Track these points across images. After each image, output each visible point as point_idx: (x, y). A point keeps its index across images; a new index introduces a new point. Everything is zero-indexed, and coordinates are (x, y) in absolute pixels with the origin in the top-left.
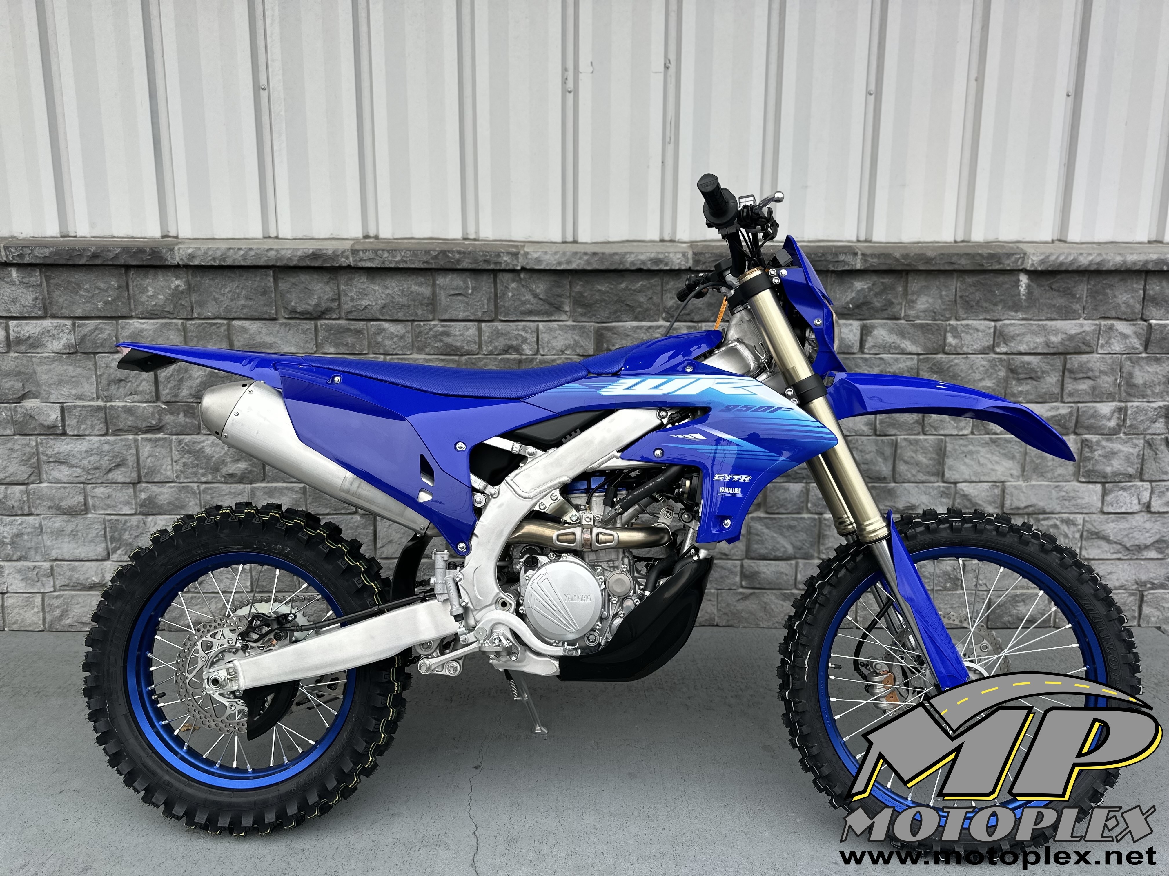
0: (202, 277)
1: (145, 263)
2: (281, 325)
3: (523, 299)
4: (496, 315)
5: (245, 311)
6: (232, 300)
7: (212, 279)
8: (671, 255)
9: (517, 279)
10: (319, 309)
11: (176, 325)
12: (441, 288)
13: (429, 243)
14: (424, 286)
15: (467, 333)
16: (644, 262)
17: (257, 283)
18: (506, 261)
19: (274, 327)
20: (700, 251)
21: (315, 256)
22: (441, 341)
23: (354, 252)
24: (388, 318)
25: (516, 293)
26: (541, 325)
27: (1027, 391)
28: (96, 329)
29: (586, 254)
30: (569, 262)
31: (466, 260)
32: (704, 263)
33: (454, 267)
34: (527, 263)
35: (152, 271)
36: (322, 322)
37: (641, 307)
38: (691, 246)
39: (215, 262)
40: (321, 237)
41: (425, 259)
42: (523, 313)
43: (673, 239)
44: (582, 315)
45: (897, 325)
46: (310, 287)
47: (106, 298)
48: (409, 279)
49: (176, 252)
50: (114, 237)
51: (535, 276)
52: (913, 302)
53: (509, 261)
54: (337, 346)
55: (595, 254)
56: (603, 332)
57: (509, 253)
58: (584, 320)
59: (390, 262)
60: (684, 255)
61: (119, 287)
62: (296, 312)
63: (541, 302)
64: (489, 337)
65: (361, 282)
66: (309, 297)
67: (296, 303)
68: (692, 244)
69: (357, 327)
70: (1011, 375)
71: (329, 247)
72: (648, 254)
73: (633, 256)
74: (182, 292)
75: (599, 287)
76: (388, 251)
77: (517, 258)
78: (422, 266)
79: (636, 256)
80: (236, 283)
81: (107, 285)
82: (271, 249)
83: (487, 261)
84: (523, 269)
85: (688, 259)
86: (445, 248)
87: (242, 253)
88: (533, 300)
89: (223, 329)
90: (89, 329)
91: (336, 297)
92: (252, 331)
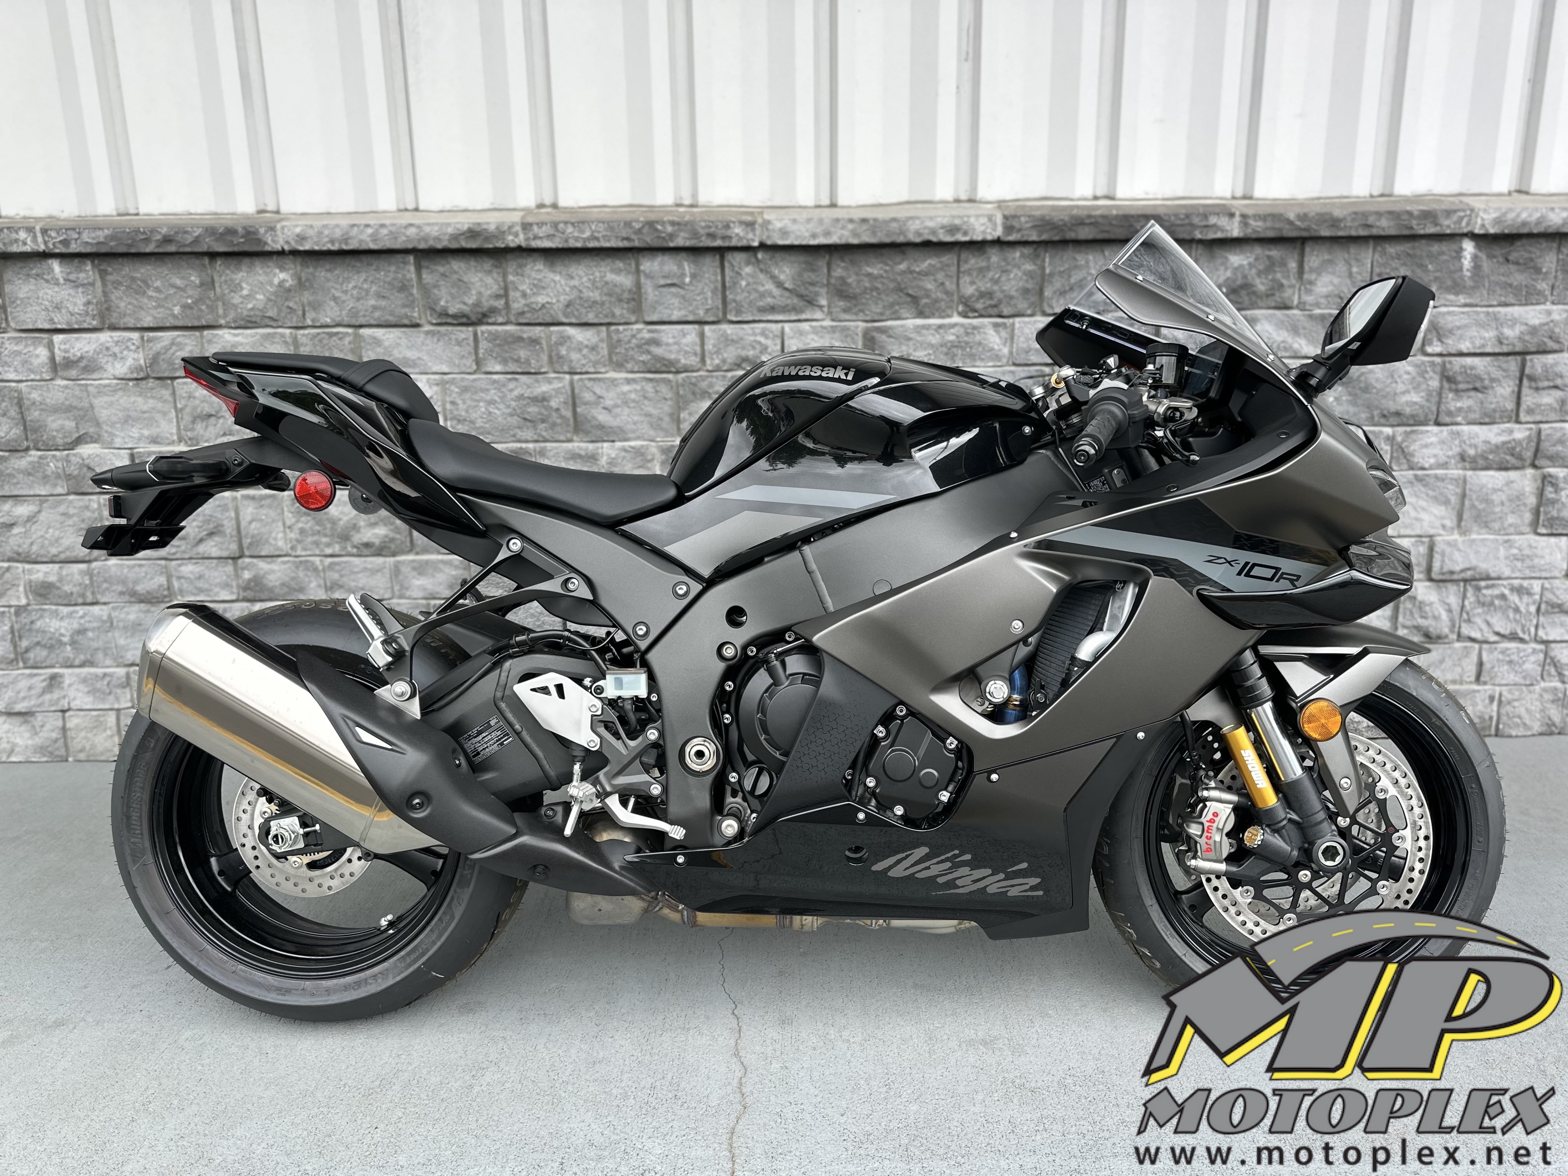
0: (315, 268)
1: (236, 249)
2: (427, 333)
3: (761, 289)
4: (725, 313)
5: (377, 314)
6: (358, 299)
7: (329, 270)
8: (972, 220)
9: (753, 260)
10: (479, 310)
11: (282, 336)
12: (648, 276)
13: (629, 212)
14: (624, 273)
15: (684, 341)
16: (933, 232)
17: (391, 275)
18: (737, 235)
19: (417, 336)
20: (1013, 213)
21: (472, 233)
22: (649, 352)
23: (526, 226)
24: (574, 321)
25: (751, 280)
26: (787, 327)
27: (1469, 408)
28: (173, 344)
29: (851, 221)
30: (827, 234)
31: (682, 234)
32: (1019, 230)
33: (665, 245)
34: (769, 237)
35: (246, 260)
36: (484, 328)
37: (928, 296)
38: (999, 207)
39: (333, 244)
40: (479, 207)
41: (624, 235)
42: (762, 310)
43: (973, 197)
44: (845, 311)
45: (1288, 316)
46: (465, 279)
47: (184, 300)
48: (602, 263)
49: (279, 233)
50: (191, 214)
51: (778, 256)
52: (1311, 283)
53: (742, 234)
54: (505, 361)
55: (864, 221)
56: (875, 334)
57: (742, 223)
58: (847, 317)
59: (577, 239)
60: (990, 218)
61: (202, 284)
62: (447, 315)
63: (787, 294)
64: (714, 346)
65: (537, 270)
66: (464, 293)
67: (447, 302)
68: (1000, 204)
69: (531, 334)
70: (1446, 385)
71: (491, 221)
72: (939, 219)
73: (917, 222)
74: (289, 290)
75: (869, 270)
76: (573, 224)
77: (753, 230)
78: (621, 244)
79: (922, 222)
80: (363, 276)
81: (186, 282)
82: (411, 225)
83: (712, 236)
84: (763, 246)
85: (995, 225)
86: (652, 217)
87: (370, 231)
88: (776, 292)
89: (347, 340)
90: (163, 344)
91: (502, 292)
92: (387, 344)
